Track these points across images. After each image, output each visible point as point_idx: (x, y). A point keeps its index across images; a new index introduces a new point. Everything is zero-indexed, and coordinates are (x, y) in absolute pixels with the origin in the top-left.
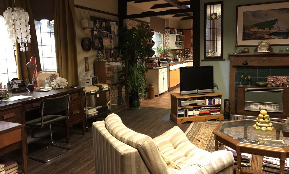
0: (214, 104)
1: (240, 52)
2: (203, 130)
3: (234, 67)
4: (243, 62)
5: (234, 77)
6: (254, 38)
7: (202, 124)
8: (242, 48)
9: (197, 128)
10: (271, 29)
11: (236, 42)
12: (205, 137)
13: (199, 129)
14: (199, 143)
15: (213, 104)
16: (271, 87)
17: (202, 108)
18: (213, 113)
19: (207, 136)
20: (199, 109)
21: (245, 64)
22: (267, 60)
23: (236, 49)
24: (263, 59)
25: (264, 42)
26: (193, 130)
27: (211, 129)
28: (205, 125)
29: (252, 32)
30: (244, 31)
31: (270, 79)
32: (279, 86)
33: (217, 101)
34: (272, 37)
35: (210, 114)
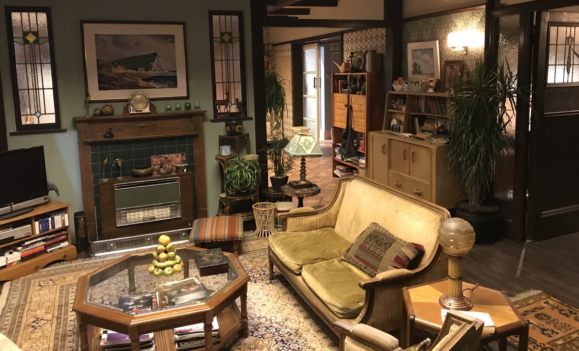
0: (53, 227)
1: (95, 112)
2: (35, 296)
3: (86, 143)
4: (104, 133)
5: (90, 165)
6: (120, 86)
7: (30, 280)
8: (100, 106)
9: (21, 295)
10: (148, 70)
11: (87, 94)
12: (46, 313)
13: (26, 296)
14: (35, 334)
15: (50, 228)
16: (159, 176)
17: (26, 243)
18: (52, 249)
19: (49, 307)
20: (20, 248)
21: (108, 137)
22: (147, 126)
23: (87, 108)
24: (140, 125)
25: (139, 95)
26: (13, 302)
27: (55, 287)
28: (37, 281)
29: (115, 74)
30: (99, 72)
31: (155, 160)
32: (171, 172)
33: (59, 221)
34: (151, 84)
35: (47, 252)
